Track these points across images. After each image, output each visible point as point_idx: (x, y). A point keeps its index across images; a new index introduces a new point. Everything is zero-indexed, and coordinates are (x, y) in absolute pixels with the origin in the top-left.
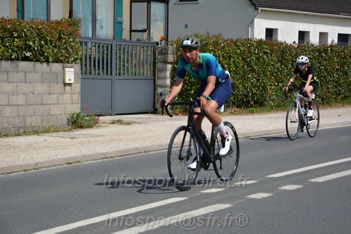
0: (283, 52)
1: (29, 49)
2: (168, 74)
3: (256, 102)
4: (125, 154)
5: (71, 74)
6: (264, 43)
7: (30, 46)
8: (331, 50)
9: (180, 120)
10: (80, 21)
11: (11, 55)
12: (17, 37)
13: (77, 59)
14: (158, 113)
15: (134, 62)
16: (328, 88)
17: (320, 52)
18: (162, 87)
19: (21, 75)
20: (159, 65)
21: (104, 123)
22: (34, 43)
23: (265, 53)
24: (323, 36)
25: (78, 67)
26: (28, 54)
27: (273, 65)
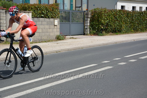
0: (128, 14)
1: (43, 14)
2: (89, 22)
3: (118, 31)
4: (75, 49)
5: (56, 22)
6: (121, 11)
7: (43, 13)
8: (144, 13)
9: (93, 37)
10: (59, 4)
11: (37, 16)
12: (39, 10)
13: (58, 17)
14: (85, 35)
15: (77, 18)
16: (143, 26)
17: (140, 14)
18: (86, 26)
19: (40, 23)
20: (86, 19)
21: (67, 38)
22: (45, 12)
23: (122, 14)
24: (141, 8)
25: (59, 19)
26: (43, 16)
27: (124, 18)
